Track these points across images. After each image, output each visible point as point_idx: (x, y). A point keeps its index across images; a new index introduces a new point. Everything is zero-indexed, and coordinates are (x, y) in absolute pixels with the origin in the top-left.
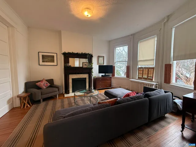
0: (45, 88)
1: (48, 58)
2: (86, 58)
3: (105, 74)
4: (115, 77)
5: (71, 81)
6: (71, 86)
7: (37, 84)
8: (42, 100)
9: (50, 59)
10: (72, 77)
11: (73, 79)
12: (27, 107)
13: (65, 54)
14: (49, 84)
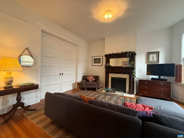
0: (91, 81)
1: (97, 61)
2: (126, 57)
3: (159, 77)
4: (182, 83)
5: (110, 79)
6: (110, 84)
7: (87, 77)
8: (86, 89)
9: (98, 61)
10: (111, 75)
11: (112, 78)
12: (79, 90)
13: (106, 56)
14: (94, 79)
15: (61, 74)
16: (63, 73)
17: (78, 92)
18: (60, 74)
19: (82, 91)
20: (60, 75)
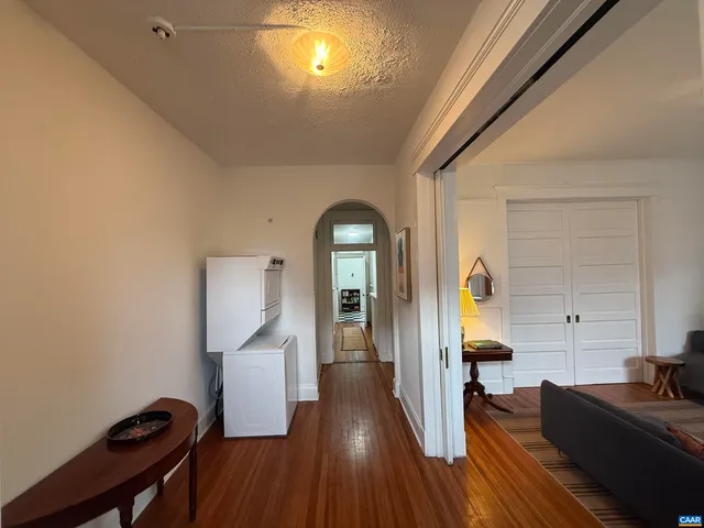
15: (573, 319)
16: (577, 317)
17: (660, 403)
18: (569, 317)
19: (686, 402)
20: (569, 322)
